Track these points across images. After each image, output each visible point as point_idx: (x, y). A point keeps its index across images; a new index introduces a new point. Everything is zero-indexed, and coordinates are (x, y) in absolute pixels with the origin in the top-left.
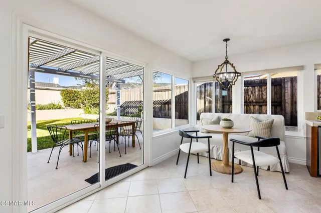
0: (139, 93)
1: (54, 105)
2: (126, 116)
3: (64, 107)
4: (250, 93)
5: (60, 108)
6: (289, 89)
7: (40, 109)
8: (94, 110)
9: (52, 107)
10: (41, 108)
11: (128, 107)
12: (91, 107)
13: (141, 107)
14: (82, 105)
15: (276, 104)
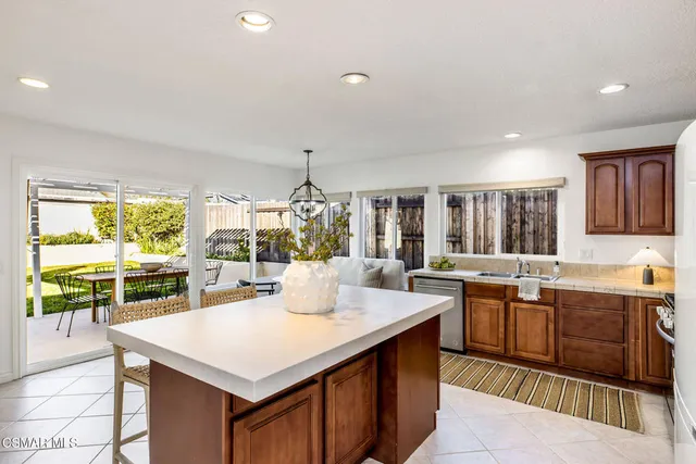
0: (239, 214)
1: (78, 236)
2: (216, 258)
3: (99, 239)
4: (417, 219)
5: (90, 242)
6: (472, 214)
7: (51, 244)
8: (158, 246)
9: (76, 239)
10: (54, 242)
11: (220, 241)
12: (152, 240)
13: (243, 240)
14: (135, 235)
15: (453, 239)
